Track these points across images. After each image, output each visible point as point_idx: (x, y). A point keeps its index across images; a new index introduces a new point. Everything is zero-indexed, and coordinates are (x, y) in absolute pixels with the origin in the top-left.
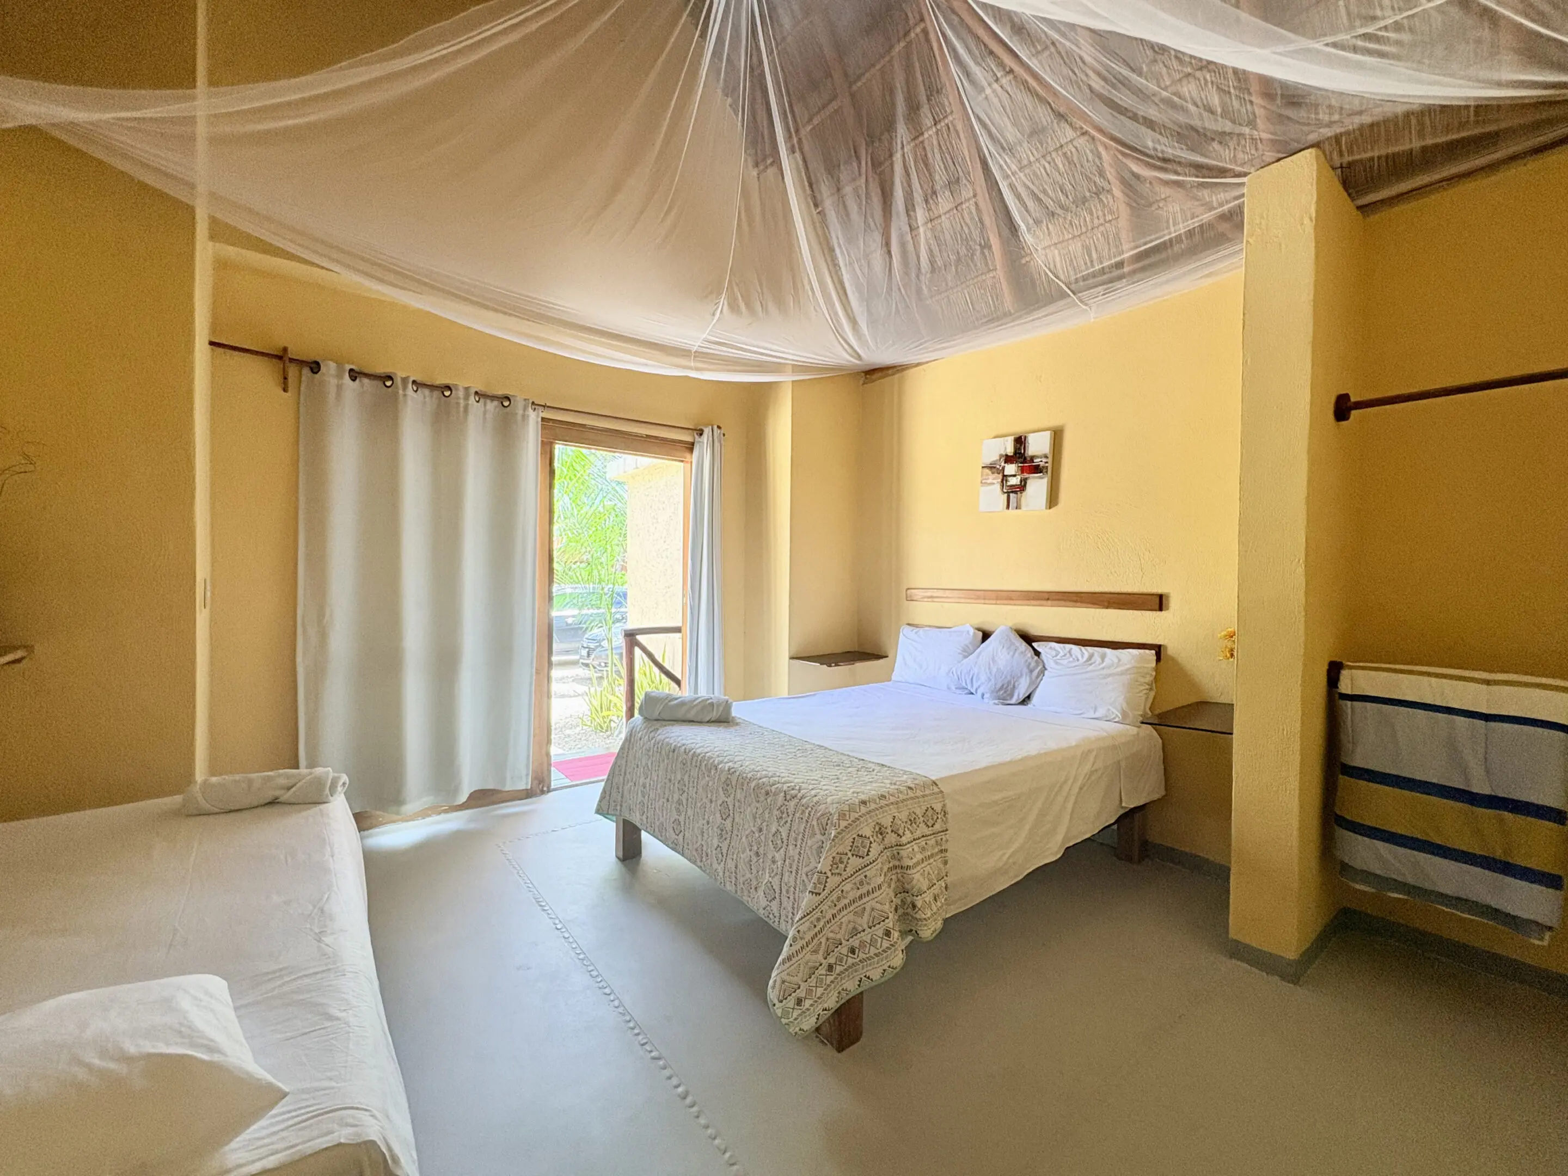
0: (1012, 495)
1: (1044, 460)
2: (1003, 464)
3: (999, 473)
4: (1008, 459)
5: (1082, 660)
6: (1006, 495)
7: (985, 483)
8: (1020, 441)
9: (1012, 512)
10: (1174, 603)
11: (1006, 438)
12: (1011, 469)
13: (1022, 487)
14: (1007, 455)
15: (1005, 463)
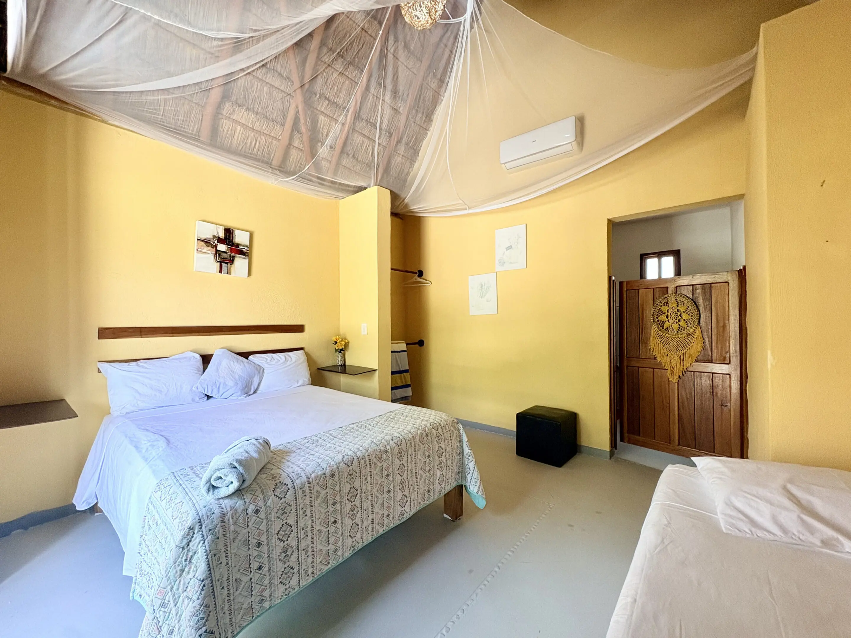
0: (223, 265)
1: (246, 249)
2: (216, 242)
3: (213, 248)
4: (220, 240)
5: (282, 361)
6: (219, 263)
7: (201, 251)
8: (229, 232)
9: (223, 275)
10: (306, 328)
11: (219, 226)
12: (222, 247)
13: (232, 261)
14: (219, 237)
15: (218, 242)
